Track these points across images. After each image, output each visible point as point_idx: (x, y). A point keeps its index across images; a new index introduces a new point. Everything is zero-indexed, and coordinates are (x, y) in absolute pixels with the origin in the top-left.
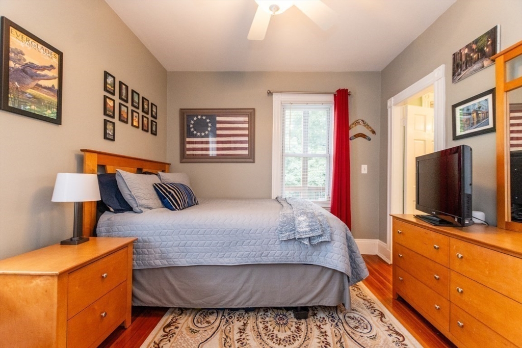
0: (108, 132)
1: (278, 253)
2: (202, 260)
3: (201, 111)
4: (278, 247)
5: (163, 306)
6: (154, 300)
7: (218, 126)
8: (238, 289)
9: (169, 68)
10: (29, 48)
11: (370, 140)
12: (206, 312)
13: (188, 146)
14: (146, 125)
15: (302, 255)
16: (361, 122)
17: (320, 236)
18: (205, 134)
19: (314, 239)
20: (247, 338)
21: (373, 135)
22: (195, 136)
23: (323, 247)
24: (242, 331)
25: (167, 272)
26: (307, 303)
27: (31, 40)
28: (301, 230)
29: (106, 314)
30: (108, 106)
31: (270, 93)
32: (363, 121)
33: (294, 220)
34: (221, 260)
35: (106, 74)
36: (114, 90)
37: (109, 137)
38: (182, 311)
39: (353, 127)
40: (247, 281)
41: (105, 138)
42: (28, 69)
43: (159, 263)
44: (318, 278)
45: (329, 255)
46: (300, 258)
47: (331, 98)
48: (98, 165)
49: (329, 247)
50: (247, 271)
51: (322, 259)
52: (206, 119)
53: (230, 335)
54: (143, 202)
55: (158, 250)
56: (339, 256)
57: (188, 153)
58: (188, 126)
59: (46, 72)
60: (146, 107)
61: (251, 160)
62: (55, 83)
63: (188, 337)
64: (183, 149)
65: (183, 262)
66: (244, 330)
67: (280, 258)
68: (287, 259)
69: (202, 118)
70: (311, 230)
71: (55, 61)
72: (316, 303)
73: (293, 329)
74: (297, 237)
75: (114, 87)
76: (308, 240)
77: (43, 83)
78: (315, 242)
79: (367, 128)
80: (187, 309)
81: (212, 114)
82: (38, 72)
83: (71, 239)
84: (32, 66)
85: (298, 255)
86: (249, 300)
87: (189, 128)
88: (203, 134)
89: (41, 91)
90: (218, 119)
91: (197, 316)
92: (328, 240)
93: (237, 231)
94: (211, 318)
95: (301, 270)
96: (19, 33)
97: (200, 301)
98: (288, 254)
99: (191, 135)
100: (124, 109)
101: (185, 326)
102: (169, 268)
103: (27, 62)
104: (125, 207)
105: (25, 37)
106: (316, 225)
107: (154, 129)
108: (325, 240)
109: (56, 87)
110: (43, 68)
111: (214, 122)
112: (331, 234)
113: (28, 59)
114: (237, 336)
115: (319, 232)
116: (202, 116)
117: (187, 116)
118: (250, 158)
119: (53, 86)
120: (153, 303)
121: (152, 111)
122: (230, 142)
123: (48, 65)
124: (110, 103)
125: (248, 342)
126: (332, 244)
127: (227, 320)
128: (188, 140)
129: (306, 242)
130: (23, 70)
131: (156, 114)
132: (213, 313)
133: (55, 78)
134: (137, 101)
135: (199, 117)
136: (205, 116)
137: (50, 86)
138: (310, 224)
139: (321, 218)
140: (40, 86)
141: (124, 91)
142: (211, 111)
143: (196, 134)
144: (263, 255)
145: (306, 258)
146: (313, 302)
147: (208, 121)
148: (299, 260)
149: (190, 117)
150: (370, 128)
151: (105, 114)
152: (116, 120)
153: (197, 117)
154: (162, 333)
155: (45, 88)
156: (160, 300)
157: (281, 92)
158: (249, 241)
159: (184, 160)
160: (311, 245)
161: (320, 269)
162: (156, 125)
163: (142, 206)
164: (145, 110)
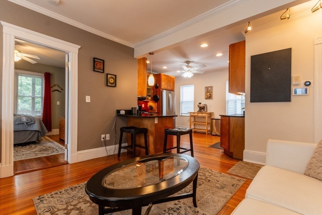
11: (61, 92)
17: (30, 122)
23: (32, 125)
32: (58, 85)
33: (21, 118)
39: (53, 87)
44: (30, 134)
45: (34, 127)
47: (43, 75)
49: (34, 125)
51: (31, 128)
56: (37, 127)
70: (27, 121)
74: (22, 122)
76: (26, 123)
78: (29, 124)
79: (59, 88)
98: (18, 128)
106: (29, 119)
108: (32, 123)
112: (35, 121)
138: (27, 119)
139: (31, 118)
145: (25, 128)
146: (28, 141)
150: (61, 88)
160: (27, 125)
161: (31, 131)
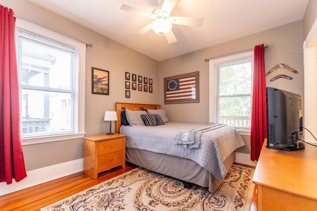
0: (127, 95)
1: (174, 150)
2: (146, 148)
3: (173, 77)
4: (174, 147)
5: (135, 164)
6: (133, 161)
7: (180, 84)
8: (159, 164)
9: (159, 60)
10: (99, 73)
11: (291, 79)
12: (150, 171)
13: (167, 96)
14: (146, 89)
15: (185, 153)
16: (281, 66)
17: (193, 144)
18: (174, 89)
19: (190, 146)
20: (155, 185)
21: (295, 75)
22: (171, 91)
24: (156, 182)
25: (136, 151)
26: (189, 180)
27: (99, 71)
28: (184, 140)
29: (112, 159)
30: (127, 85)
31: (207, 60)
32: (283, 65)
33: (182, 134)
34: (152, 149)
35: (126, 73)
36: (130, 78)
37: (128, 97)
38: (143, 169)
39: (273, 71)
40: (162, 161)
41: (126, 97)
42: (99, 80)
43: (134, 146)
45: (198, 156)
46: (184, 155)
47: (252, 53)
48: (122, 108)
49: (198, 151)
50: (163, 157)
51: (195, 158)
52: (175, 81)
53: (150, 182)
54: (133, 122)
55: (133, 141)
56: (203, 157)
57: (167, 99)
58: (167, 86)
59: (104, 79)
60: (146, 81)
61: (197, 101)
62: (107, 82)
63: (136, 177)
64: (165, 98)
65: (141, 148)
66: (157, 182)
67: (174, 153)
68: (178, 154)
69: (173, 81)
70: (189, 141)
71: (107, 75)
72: (194, 182)
73: (178, 190)
74: (181, 142)
75: (130, 77)
76: (186, 146)
77: (103, 83)
79: (288, 70)
80: (144, 169)
81: (177, 78)
82: (102, 80)
83: (109, 133)
84: (100, 79)
85: (183, 153)
86: (163, 171)
87: (167, 87)
88: (173, 89)
89: (103, 86)
90: (180, 80)
91: (146, 172)
92: (197, 147)
93: (159, 137)
94: (149, 175)
95: (186, 162)
96: (96, 70)
97: (146, 166)
98: (178, 152)
99: (168, 90)
100: (134, 84)
101: (139, 173)
102: (137, 149)
103: (99, 78)
104: (127, 124)
105: (98, 70)
106: (192, 138)
107: (151, 90)
108: (195, 147)
109: (107, 83)
110: (103, 78)
111: (178, 82)
112: (200, 144)
113: (99, 77)
114: (152, 183)
115: (192, 142)
116: (173, 80)
117: (167, 81)
118: (197, 100)
119: (106, 83)
120: (132, 162)
121: (149, 82)
122: (186, 92)
123: (105, 77)
124: (128, 83)
125: (154, 186)
126: (200, 150)
127: (154, 177)
128: (167, 93)
129: (185, 146)
130: (98, 81)
131: (152, 83)
132: (152, 173)
133: (107, 80)
134: (141, 80)
135: (172, 81)
136: (174, 80)
137: (105, 83)
138: (189, 137)
140: (102, 84)
141: (134, 77)
142: (177, 77)
143: (171, 90)
144: (168, 150)
145: (187, 155)
146: (192, 181)
147: (175, 82)
148: (183, 156)
149: (168, 82)
150: (292, 69)
151: (126, 88)
152: (131, 90)
153: (171, 81)
154: (130, 173)
155: (104, 84)
156: (134, 162)
157: (213, 58)
158: (162, 142)
159: (166, 103)
160: (188, 149)
162: (152, 88)
163: (132, 123)
164: (145, 82)
